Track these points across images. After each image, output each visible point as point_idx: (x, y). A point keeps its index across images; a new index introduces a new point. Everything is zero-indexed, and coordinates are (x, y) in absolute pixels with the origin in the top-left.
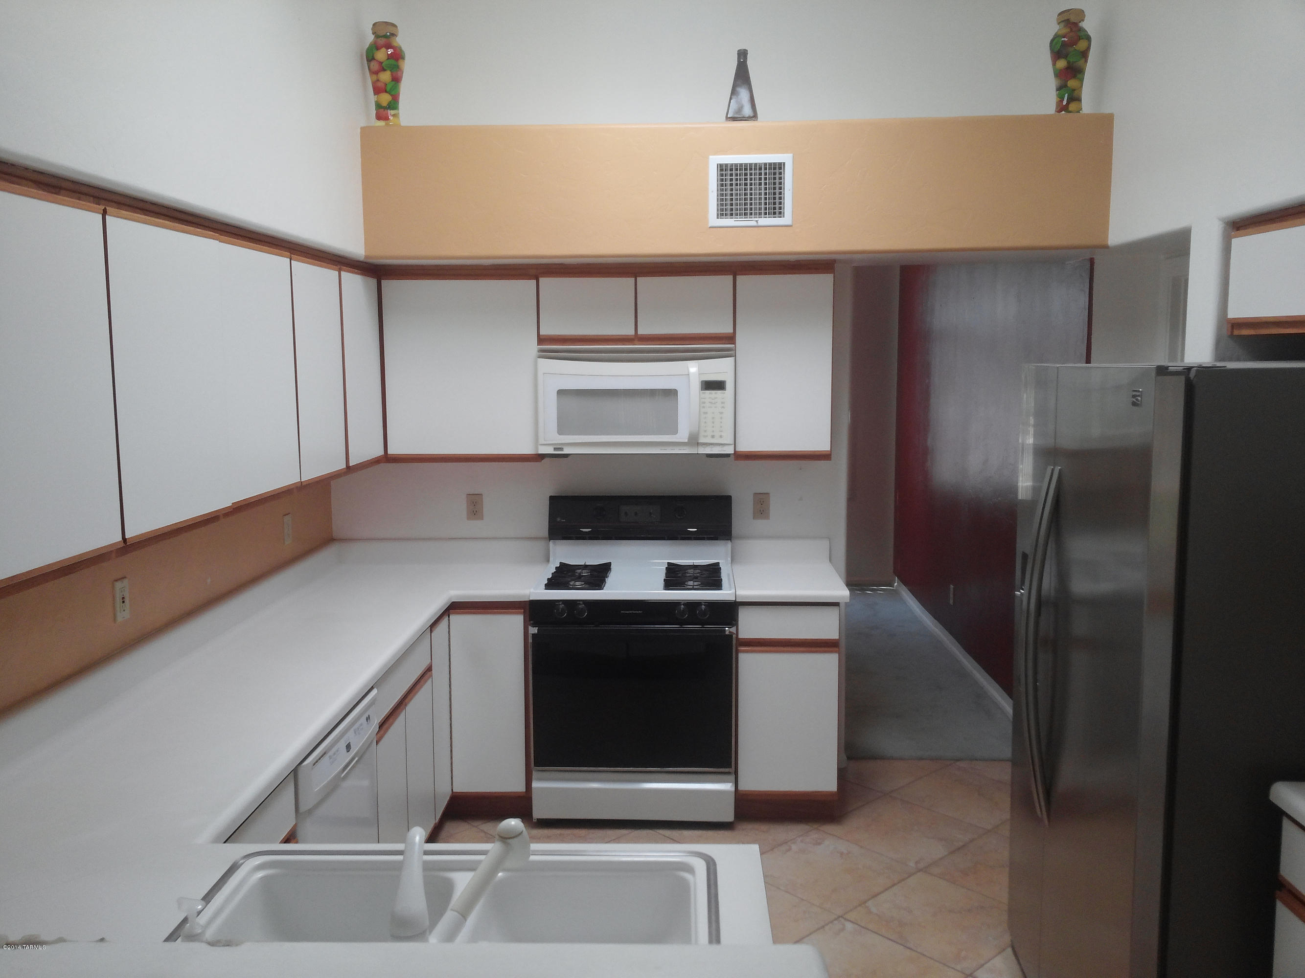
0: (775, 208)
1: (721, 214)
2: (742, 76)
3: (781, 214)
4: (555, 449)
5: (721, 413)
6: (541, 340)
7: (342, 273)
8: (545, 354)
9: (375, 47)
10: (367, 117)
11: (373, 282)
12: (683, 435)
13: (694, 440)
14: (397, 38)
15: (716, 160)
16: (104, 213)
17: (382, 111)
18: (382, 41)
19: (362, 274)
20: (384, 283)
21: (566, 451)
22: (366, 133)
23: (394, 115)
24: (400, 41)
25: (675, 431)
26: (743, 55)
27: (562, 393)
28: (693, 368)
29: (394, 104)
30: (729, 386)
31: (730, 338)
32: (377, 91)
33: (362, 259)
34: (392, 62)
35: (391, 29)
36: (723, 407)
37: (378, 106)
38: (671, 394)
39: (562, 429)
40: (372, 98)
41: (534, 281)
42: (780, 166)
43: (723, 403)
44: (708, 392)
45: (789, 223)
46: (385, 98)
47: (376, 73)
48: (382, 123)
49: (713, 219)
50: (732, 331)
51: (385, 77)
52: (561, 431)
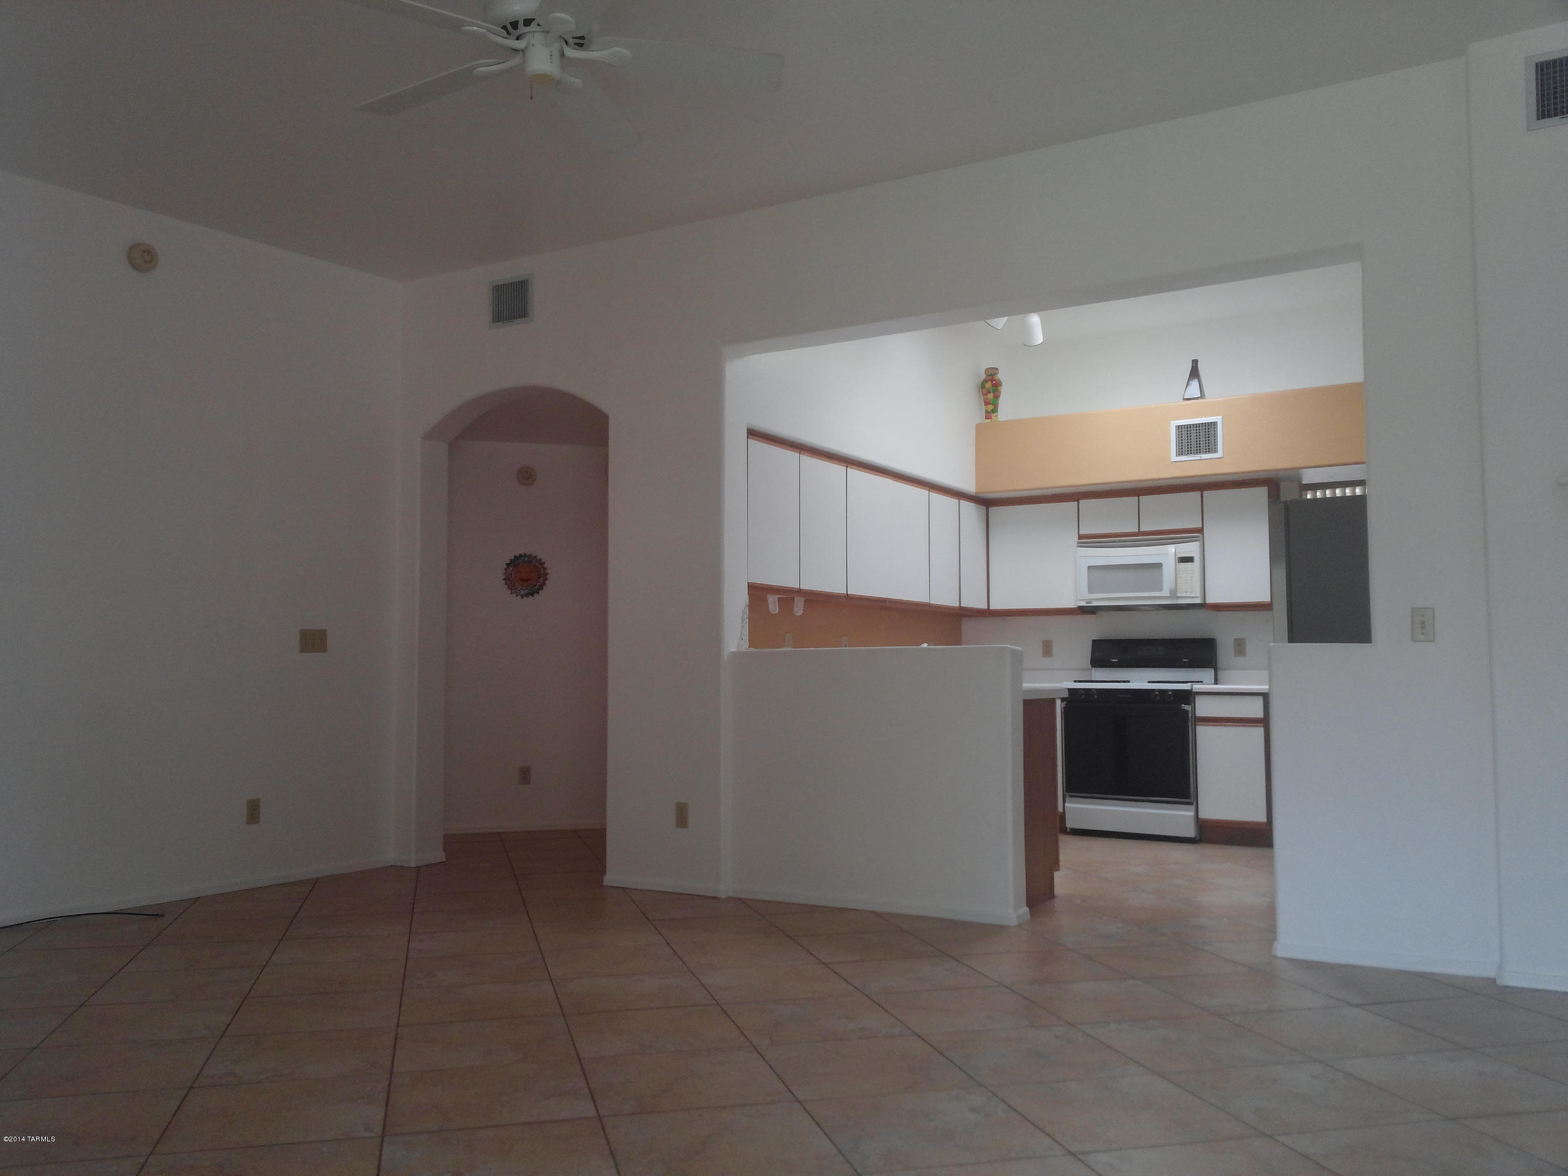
0: (1211, 448)
1: (1180, 453)
2: (1194, 373)
3: (1216, 451)
4: (1087, 603)
5: (1192, 577)
6: (1080, 537)
7: (961, 501)
8: (1081, 545)
9: (986, 381)
10: (978, 417)
11: (983, 508)
12: (1165, 592)
13: (1173, 594)
14: (999, 375)
15: (1174, 424)
16: (847, 467)
17: (988, 416)
18: (990, 378)
19: (975, 503)
20: (991, 509)
21: (1095, 604)
22: (979, 428)
23: (995, 416)
24: (1000, 376)
25: (1161, 589)
26: (1195, 362)
27: (1090, 568)
28: (1171, 549)
29: (995, 410)
30: (1197, 559)
31: (1201, 531)
32: (986, 404)
33: (974, 494)
34: (994, 388)
35: (995, 371)
36: (1193, 573)
37: (987, 412)
38: (1158, 566)
39: (1091, 590)
40: (984, 407)
41: (1076, 503)
42: (1215, 424)
43: (1192, 570)
44: (1182, 564)
45: (1221, 456)
46: (990, 407)
47: (986, 395)
48: (989, 420)
49: (1174, 457)
50: (1201, 526)
51: (991, 396)
52: (1090, 591)
